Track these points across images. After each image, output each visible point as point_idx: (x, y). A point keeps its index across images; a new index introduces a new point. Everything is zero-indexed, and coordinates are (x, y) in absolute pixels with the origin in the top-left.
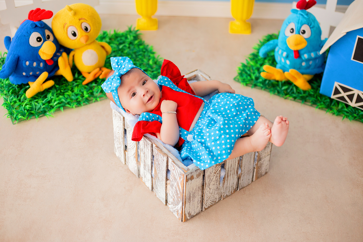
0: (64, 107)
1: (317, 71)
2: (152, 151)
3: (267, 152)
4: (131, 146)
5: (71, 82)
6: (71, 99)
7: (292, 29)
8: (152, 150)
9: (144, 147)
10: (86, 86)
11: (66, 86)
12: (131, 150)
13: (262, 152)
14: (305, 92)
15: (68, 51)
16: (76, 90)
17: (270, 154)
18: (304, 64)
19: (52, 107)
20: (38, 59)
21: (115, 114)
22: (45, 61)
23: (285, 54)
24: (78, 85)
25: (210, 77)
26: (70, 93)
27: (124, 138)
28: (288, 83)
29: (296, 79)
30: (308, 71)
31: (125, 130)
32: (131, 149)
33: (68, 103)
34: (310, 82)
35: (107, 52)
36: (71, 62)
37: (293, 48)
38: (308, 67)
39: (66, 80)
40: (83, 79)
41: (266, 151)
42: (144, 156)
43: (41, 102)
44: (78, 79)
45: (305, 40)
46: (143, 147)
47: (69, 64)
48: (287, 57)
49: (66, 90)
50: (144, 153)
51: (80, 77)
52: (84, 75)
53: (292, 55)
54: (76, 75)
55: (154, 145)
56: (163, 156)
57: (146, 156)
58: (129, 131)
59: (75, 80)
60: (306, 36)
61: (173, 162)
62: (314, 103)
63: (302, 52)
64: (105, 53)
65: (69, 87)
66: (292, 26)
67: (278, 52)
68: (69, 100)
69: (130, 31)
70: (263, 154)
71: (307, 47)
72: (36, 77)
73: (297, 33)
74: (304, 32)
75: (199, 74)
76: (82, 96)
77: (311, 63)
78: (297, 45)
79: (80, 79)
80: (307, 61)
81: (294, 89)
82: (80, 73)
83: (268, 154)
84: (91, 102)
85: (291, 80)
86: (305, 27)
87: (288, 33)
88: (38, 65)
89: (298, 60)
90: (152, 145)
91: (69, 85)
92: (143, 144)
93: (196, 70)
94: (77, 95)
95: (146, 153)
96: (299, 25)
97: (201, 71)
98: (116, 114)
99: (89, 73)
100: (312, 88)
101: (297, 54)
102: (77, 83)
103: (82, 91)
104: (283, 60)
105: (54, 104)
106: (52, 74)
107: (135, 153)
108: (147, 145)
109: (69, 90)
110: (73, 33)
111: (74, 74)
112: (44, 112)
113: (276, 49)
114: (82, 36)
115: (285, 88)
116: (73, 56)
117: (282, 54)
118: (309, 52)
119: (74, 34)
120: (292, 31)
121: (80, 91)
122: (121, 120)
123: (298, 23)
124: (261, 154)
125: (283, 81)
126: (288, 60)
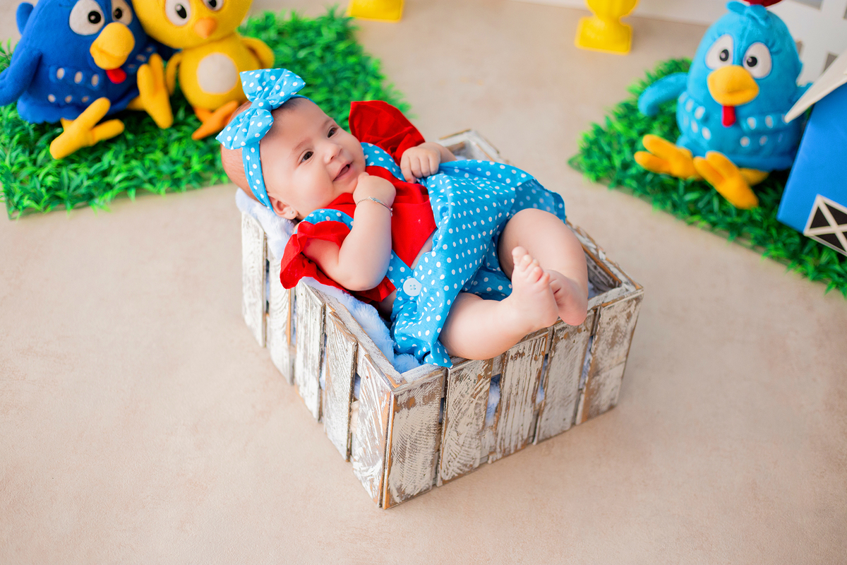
0: (140, 190)
1: (776, 163)
2: (323, 323)
3: (618, 355)
4: (277, 304)
5: (167, 130)
6: (159, 172)
7: (726, 52)
8: (324, 321)
9: (307, 311)
10: (201, 144)
11: (153, 138)
12: (277, 314)
13: (603, 353)
14: (740, 212)
15: (167, 52)
16: (175, 150)
17: (626, 362)
18: (745, 142)
19: (110, 186)
20: (88, 66)
21: (247, 220)
22: (105, 73)
23: (700, 112)
24: (179, 140)
25: (498, 152)
26: (158, 155)
27: (265, 282)
28: (702, 185)
29: (720, 178)
30: (755, 160)
31: (268, 263)
32: (278, 312)
33: (151, 181)
34: (757, 188)
35: (262, 65)
36: (171, 82)
37: (722, 99)
38: (756, 151)
39: (153, 124)
40: (195, 124)
41: (615, 354)
42: (306, 334)
43: (84, 170)
44: (184, 123)
45: (753, 83)
46: (304, 312)
47: (166, 85)
48: (706, 120)
49: (150, 148)
50: (306, 327)
51: (190, 120)
52: (201, 114)
53: (719, 116)
54: (181, 114)
55: (329, 310)
56: (347, 340)
57: (308, 335)
58: (275, 266)
59: (176, 125)
60: (758, 71)
61: (369, 357)
62: (761, 243)
63: (743, 112)
65: (159, 142)
66: (727, 43)
67: (685, 103)
68: (152, 174)
69: (331, 19)
70: (605, 359)
71: (757, 100)
72: (80, 108)
73: (736, 62)
74: (754, 62)
75: (474, 142)
76: (187, 167)
77: (763, 141)
78: (732, 92)
79: (188, 125)
80: (755, 134)
81: (716, 202)
82: (190, 110)
83: (619, 362)
84: (206, 183)
85: (710, 179)
86: (758, 51)
87: (713, 59)
88: (88, 79)
89: (731, 131)
90: (324, 309)
91: (159, 135)
92: (305, 303)
93: (468, 131)
94: (174, 162)
95: (309, 327)
96: (744, 44)
97: (478, 134)
98: (250, 222)
99: (212, 111)
100: (761, 204)
101: (732, 115)
102: (180, 134)
103: (189, 153)
104: (695, 127)
105: (115, 179)
106: (120, 106)
107: (286, 322)
108: (312, 308)
109: (156, 147)
110: (179, 8)
111: (174, 111)
112: (89, 198)
113: (682, 99)
114: (201, 19)
115: (691, 196)
116: (178, 66)
117: (694, 110)
118: (761, 114)
119: (182, 13)
120: (725, 56)
121: (184, 153)
122: (258, 237)
123: (742, 37)
124: (601, 359)
125: (691, 178)
126: (707, 127)
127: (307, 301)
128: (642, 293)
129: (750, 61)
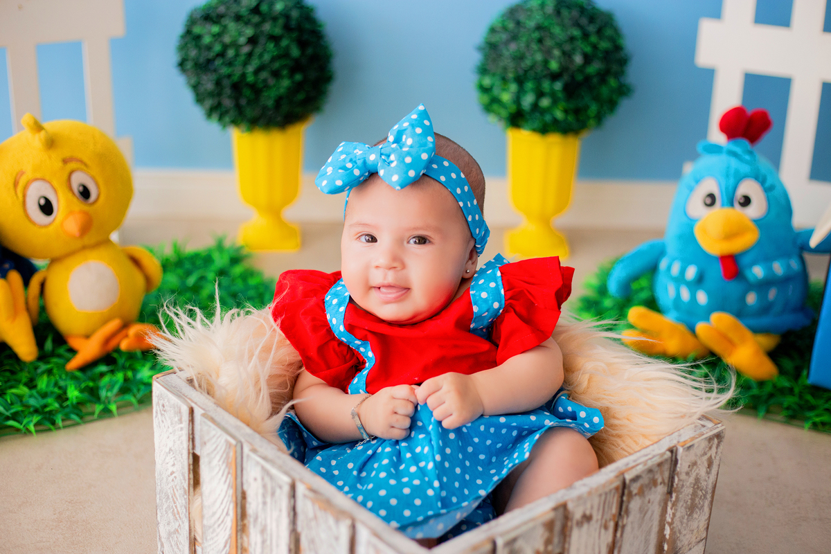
1: (790, 320)
2: (292, 514)
3: (698, 527)
4: (214, 514)
5: (31, 363)
6: (27, 406)
7: (712, 196)
8: (294, 509)
9: (265, 503)
10: (78, 374)
11: (13, 373)
12: (214, 531)
13: (682, 523)
14: (761, 384)
15: (26, 269)
16: (43, 383)
17: (706, 538)
18: (751, 299)
23: (691, 273)
24: (50, 372)
26: (23, 390)
27: (192, 489)
29: (731, 344)
30: (765, 321)
31: (196, 459)
32: (216, 526)
33: (15, 417)
34: (773, 355)
35: (148, 280)
36: (34, 305)
37: (717, 249)
38: (765, 309)
39: (14, 357)
40: (68, 355)
41: (694, 525)
42: (264, 542)
44: (53, 354)
45: (751, 225)
46: (261, 506)
47: (28, 309)
48: (700, 280)
49: (11, 383)
50: (263, 531)
51: (61, 351)
52: (74, 343)
53: (716, 271)
54: (49, 345)
56: (337, 520)
57: (268, 542)
58: (208, 454)
59: (43, 357)
60: (755, 210)
61: (376, 535)
63: (744, 261)
64: (139, 280)
65: (24, 376)
66: (710, 186)
67: (669, 268)
68: (16, 409)
69: (220, 247)
70: (684, 532)
71: (758, 244)
73: (725, 203)
74: (746, 201)
76: (62, 398)
77: (772, 294)
78: (729, 236)
79: (59, 356)
80: (763, 286)
82: (60, 339)
83: (698, 539)
84: (88, 418)
86: (748, 187)
87: (696, 207)
89: (733, 287)
91: (22, 370)
92: (261, 491)
94: (44, 395)
95: (269, 528)
96: (732, 181)
98: (166, 404)
99: (87, 337)
100: (782, 371)
101: (731, 265)
102: (49, 366)
103: (62, 383)
104: (685, 295)
107: (230, 537)
108: (273, 494)
109: (19, 381)
110: (43, 202)
111: (40, 343)
113: (663, 265)
114: (71, 213)
116: (42, 285)
117: (683, 271)
118: (767, 259)
119: (47, 208)
120: (711, 200)
121: (56, 384)
123: (727, 176)
124: (680, 533)
126: (703, 289)
127: (264, 486)
128: (723, 427)
129: (742, 201)
